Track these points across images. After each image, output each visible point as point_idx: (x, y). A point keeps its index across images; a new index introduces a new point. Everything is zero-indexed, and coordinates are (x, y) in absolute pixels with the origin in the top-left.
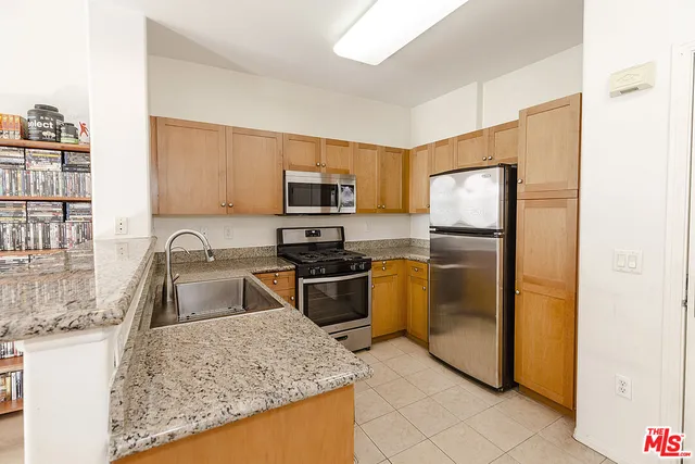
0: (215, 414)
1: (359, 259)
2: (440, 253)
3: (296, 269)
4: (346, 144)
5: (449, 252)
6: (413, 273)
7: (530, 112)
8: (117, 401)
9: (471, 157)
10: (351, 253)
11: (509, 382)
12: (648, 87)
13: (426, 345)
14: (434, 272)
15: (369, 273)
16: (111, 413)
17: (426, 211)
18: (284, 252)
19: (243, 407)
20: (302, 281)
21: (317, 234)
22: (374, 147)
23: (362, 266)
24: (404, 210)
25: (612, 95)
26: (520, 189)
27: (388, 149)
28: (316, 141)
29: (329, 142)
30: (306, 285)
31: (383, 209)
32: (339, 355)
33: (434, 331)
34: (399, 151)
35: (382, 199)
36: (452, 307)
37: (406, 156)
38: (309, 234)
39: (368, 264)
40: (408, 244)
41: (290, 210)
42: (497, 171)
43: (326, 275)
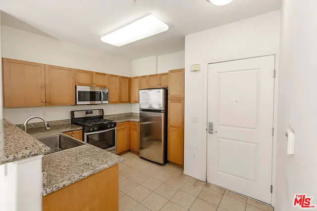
0: (77, 177)
1: (111, 123)
2: (143, 118)
3: (83, 129)
4: (105, 74)
5: (146, 118)
6: (133, 127)
7: (172, 71)
8: (45, 178)
9: (154, 83)
10: (107, 120)
11: (166, 161)
12: (199, 71)
13: (138, 154)
14: (141, 126)
15: (116, 128)
16: (43, 182)
17: (138, 102)
18: (75, 122)
19: (86, 174)
20: (86, 134)
21: (91, 113)
22: (116, 76)
23: (113, 126)
24: (129, 101)
25: (192, 71)
26: (169, 96)
27: (123, 77)
28: (91, 73)
29: (97, 73)
30: (87, 136)
31: (121, 101)
32: (113, 156)
33: (141, 148)
34: (127, 78)
35: (120, 98)
36: (148, 138)
37: (130, 80)
38: (87, 113)
39: (115, 124)
40: (131, 115)
41: (78, 103)
42: (162, 91)
43: (97, 131)
